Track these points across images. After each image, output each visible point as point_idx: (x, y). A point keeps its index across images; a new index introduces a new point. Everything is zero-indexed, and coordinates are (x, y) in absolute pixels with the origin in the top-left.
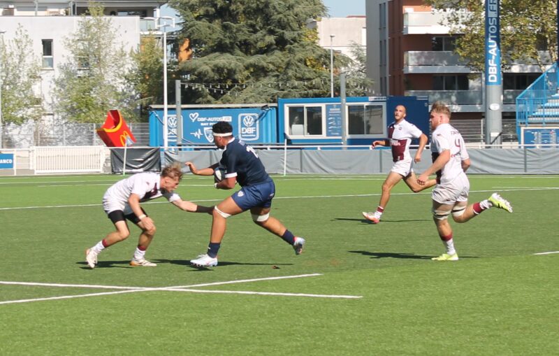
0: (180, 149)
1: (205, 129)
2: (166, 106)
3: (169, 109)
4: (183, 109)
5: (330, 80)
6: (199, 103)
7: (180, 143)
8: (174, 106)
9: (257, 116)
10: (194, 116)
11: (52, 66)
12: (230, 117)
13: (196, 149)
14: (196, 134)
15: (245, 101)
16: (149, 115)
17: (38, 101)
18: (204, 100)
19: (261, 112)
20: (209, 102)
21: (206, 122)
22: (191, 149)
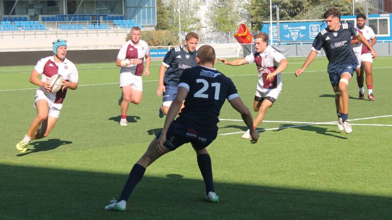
0: (279, 44)
1: (292, 33)
2: (271, 21)
3: (273, 23)
4: (280, 23)
5: (352, 6)
6: (283, 20)
7: (279, 41)
8: (275, 21)
9: (319, 25)
10: (286, 26)
11: (205, 2)
12: (305, 27)
13: (287, 44)
14: (287, 36)
15: (308, 18)
16: (262, 26)
17: (198, 21)
18: (286, 18)
19: (322, 23)
20: (288, 19)
21: (292, 29)
22: (284, 44)
